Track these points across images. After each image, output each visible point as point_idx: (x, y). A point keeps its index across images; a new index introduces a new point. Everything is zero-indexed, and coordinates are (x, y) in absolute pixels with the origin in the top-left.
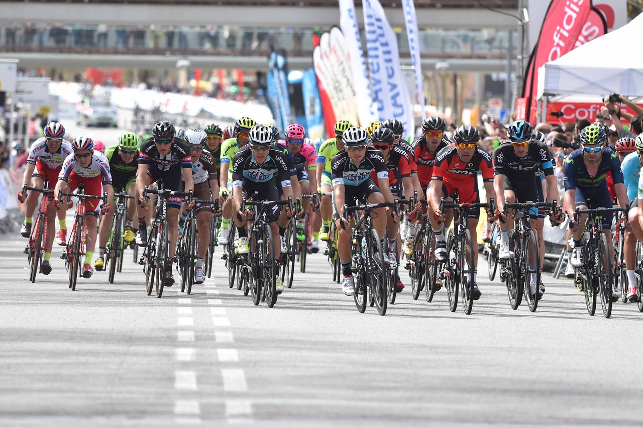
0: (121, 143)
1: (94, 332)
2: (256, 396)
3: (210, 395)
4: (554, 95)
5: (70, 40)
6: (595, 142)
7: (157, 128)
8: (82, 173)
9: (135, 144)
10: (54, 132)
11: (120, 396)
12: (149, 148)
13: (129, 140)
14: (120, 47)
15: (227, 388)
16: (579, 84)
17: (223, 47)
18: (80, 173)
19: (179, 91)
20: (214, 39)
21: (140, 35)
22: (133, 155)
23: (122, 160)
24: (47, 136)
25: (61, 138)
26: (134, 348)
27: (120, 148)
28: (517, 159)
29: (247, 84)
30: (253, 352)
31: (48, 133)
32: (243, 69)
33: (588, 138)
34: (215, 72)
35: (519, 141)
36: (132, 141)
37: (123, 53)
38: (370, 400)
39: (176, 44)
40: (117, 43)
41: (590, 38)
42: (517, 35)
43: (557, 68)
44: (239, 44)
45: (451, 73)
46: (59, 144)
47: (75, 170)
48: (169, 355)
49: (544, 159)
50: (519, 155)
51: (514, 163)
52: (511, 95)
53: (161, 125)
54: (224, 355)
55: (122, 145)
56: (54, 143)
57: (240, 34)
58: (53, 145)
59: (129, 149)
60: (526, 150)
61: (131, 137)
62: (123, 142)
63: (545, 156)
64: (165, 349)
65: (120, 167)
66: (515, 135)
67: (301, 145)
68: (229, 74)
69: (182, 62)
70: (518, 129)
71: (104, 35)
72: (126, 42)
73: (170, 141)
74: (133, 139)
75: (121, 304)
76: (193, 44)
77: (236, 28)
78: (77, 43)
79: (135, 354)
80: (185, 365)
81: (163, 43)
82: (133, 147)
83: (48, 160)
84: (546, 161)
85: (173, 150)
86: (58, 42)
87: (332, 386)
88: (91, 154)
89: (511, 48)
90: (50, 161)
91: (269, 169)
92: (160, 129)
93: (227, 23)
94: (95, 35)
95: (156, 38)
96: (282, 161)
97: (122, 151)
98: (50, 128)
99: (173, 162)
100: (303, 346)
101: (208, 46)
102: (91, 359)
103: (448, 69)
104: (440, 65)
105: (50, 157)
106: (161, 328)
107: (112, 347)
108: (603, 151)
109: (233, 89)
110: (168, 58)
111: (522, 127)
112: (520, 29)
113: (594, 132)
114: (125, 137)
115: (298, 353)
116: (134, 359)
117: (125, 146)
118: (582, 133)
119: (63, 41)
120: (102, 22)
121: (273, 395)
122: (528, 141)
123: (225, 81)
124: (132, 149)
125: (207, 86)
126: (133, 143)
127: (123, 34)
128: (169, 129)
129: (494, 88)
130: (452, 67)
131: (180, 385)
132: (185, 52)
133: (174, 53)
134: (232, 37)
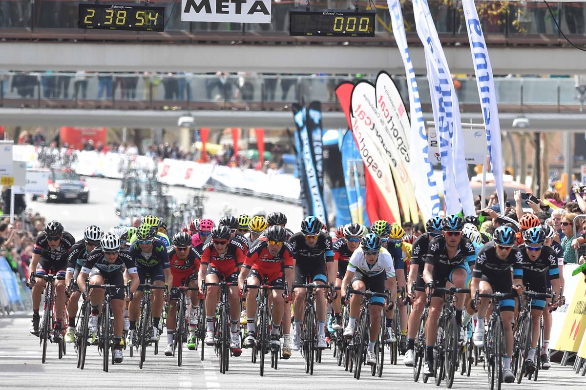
5: (39, 91)
6: (382, 234)
7: (48, 227)
12: (42, 241)
14: (104, 99)
17: (236, 98)
19: (179, 156)
20: (226, 89)
21: (130, 84)
28: (307, 247)
29: (269, 147)
32: (263, 127)
33: (376, 230)
34: (228, 130)
35: (310, 234)
37: (107, 108)
40: (100, 94)
44: (257, 94)
45: (532, 132)
49: (328, 248)
50: (309, 244)
51: (304, 251)
53: (51, 225)
57: (259, 81)
60: (315, 241)
63: (329, 245)
66: (307, 229)
69: (185, 119)
70: (310, 224)
71: (84, 84)
72: (111, 94)
73: (58, 238)
76: (199, 95)
77: (254, 74)
78: (47, 94)
81: (160, 93)
84: (329, 250)
85: (62, 242)
86: (22, 93)
92: (50, 228)
93: (242, 68)
94: (72, 82)
99: (62, 253)
101: (217, 98)
103: (527, 126)
104: (518, 120)
108: (389, 241)
110: (166, 114)
111: (313, 222)
113: (382, 226)
118: (372, 226)
119: (31, 92)
120: (81, 67)
122: (318, 235)
123: (241, 143)
125: (218, 149)
127: (108, 82)
128: (58, 228)
130: (532, 124)
132: (188, 106)
134: (249, 85)
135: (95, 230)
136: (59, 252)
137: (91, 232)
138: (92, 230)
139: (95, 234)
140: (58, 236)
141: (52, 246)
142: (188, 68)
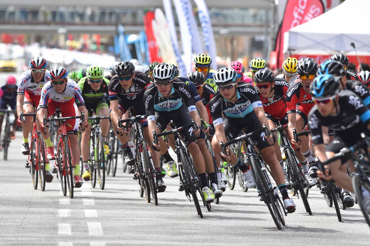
0: (89, 75)
1: (7, 199)
2: (109, 239)
3: (79, 238)
4: (294, 50)
7: (118, 67)
8: (58, 99)
9: (100, 74)
10: (38, 64)
11: (23, 239)
13: (95, 72)
14: (23, 20)
15: (90, 234)
16: (309, 43)
17: (87, 20)
18: (56, 99)
19: (59, 47)
20: (82, 16)
21: (35, 13)
22: (100, 84)
23: (92, 89)
24: (32, 68)
25: (44, 70)
26: (32, 209)
27: (88, 79)
29: (102, 44)
30: (107, 212)
31: (33, 65)
32: (100, 34)
36: (97, 72)
38: (180, 241)
39: (58, 19)
40: (21, 18)
41: (316, 15)
42: (271, 13)
43: (296, 33)
44: (97, 19)
45: (230, 37)
46: (42, 74)
47: (51, 97)
48: (54, 214)
52: (267, 50)
53: (121, 65)
54: (89, 213)
55: (90, 76)
56: (38, 74)
57: (98, 12)
58: (37, 75)
59: (96, 79)
61: (96, 69)
62: (91, 74)
64: (52, 210)
65: (91, 95)
67: (241, 78)
68: (91, 38)
69: (62, 30)
71: (12, 14)
72: (26, 18)
73: (130, 77)
74: (99, 71)
75: (24, 182)
76: (68, 19)
77: (95, 9)
79: (33, 213)
80: (64, 220)
81: (49, 18)
82: (99, 77)
83: (34, 89)
87: (157, 233)
88: (65, 82)
89: (267, 21)
90: (36, 90)
91: (175, 99)
92: (121, 68)
93: (90, 6)
94: (7, 13)
95: (45, 14)
96: (185, 90)
97: (90, 81)
98: (34, 61)
100: (138, 207)
101: (77, 20)
102: (5, 216)
104: (224, 31)
105: (35, 87)
106: (49, 197)
107: (18, 209)
109: (93, 47)
110: (52, 27)
112: (273, 9)
114: (92, 69)
115: (135, 212)
116: (32, 215)
117: (93, 77)
120: (11, 5)
121: (119, 238)
123: (89, 42)
124: (98, 79)
125: (78, 44)
126: (99, 74)
127: (24, 13)
129: (257, 46)
130: (230, 33)
131: (61, 232)
132: (63, 23)
133: (57, 24)
134: (93, 15)
135: (163, 67)
136: (134, 92)
137: (158, 71)
138: (159, 68)
139: (162, 72)
140: (130, 75)
141: (124, 85)
142: (64, 6)
